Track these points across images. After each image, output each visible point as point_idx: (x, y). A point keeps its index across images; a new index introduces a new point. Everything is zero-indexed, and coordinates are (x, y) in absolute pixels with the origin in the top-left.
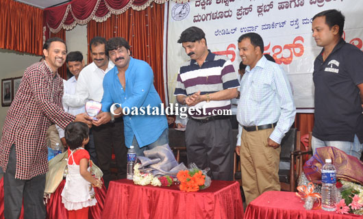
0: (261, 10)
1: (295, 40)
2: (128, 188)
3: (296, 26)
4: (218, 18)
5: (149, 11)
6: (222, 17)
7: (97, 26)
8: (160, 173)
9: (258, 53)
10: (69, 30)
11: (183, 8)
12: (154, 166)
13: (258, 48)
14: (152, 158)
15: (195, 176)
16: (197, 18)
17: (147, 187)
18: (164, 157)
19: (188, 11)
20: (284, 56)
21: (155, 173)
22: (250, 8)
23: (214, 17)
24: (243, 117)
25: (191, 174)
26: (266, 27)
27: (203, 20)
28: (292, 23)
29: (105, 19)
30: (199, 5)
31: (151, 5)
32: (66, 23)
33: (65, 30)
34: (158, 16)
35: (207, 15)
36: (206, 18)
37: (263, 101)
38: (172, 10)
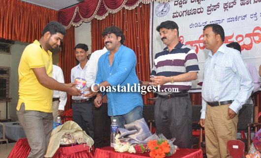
0: (227, 7)
1: (255, 29)
2: (110, 154)
3: (255, 18)
4: (192, 14)
5: (139, 10)
6: (195, 14)
7: (99, 23)
8: (136, 142)
9: (218, 40)
10: (77, 27)
11: (165, 7)
12: (131, 136)
13: (219, 35)
14: (130, 129)
15: (161, 145)
16: (175, 15)
17: (124, 154)
18: (140, 129)
19: (169, 9)
20: (245, 44)
21: (132, 142)
22: (218, 5)
23: (189, 13)
24: (208, 94)
25: (159, 143)
26: (231, 20)
27: (180, 16)
28: (252, 16)
29: (104, 18)
30: (177, 5)
31: (140, 5)
32: (75, 21)
33: (74, 26)
34: (146, 14)
35: (184, 12)
36: (183, 14)
37: (224, 81)
38: (157, 8)
